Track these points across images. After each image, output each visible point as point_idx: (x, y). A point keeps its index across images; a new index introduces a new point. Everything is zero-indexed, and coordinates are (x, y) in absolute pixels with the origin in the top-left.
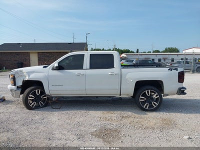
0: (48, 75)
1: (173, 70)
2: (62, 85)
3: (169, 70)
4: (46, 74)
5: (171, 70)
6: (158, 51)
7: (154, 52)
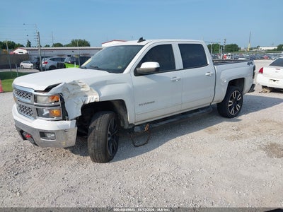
0: (133, 87)
2: (153, 102)
4: (130, 86)
5: (249, 65)
6: (60, 45)
7: (55, 45)
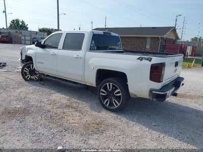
1: (144, 61)
3: (138, 59)
5: (141, 60)
